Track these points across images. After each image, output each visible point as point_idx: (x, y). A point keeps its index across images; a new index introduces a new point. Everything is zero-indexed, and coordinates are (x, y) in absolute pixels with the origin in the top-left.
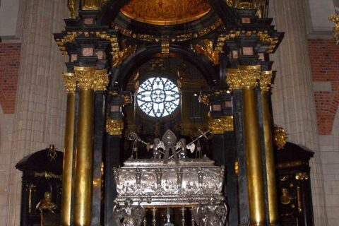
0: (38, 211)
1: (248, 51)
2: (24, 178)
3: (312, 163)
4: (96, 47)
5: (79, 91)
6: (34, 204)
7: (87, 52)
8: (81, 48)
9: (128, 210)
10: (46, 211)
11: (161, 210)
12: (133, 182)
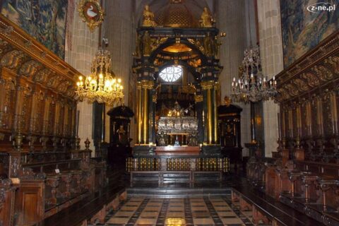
0: (118, 133)
1: (210, 74)
2: (111, 119)
3: (242, 114)
4: (149, 72)
5: (143, 89)
6: (116, 130)
7: (146, 74)
8: (144, 71)
9: (162, 136)
10: (121, 134)
11: (175, 136)
12: (164, 125)
